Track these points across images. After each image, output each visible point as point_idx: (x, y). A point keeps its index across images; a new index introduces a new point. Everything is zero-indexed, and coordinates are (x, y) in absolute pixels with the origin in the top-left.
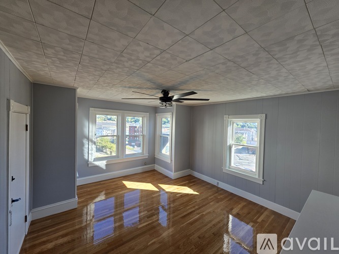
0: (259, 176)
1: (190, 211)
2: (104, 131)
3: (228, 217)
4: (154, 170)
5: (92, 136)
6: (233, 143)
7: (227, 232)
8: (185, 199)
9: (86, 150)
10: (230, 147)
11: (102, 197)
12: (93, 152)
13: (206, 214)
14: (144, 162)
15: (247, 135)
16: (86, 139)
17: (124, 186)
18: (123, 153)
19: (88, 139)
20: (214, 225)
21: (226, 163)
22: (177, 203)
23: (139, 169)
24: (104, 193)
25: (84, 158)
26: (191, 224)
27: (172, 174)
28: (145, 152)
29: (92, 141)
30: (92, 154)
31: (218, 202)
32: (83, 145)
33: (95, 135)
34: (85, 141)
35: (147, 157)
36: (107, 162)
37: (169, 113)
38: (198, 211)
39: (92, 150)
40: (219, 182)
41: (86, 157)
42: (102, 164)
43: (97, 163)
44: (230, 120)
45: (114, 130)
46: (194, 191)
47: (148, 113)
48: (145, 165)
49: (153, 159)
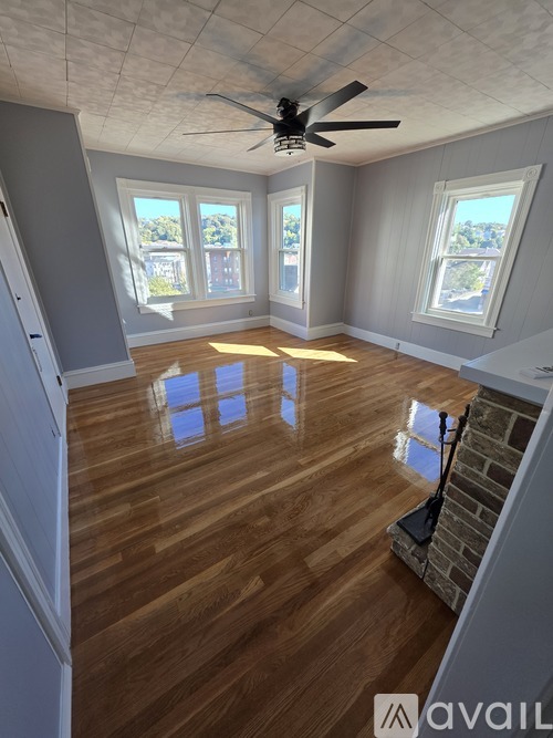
0: (488, 322)
1: (339, 383)
2: (157, 264)
3: (410, 405)
4: (269, 327)
5: (134, 248)
6: (445, 254)
7: (405, 429)
8: (329, 368)
9: (128, 281)
10: (437, 265)
11: (174, 371)
12: (143, 284)
13: (367, 388)
14: (248, 310)
15: (489, 267)
16: (123, 256)
17: (214, 351)
18: (204, 292)
19: (128, 255)
20: (380, 401)
21: (421, 301)
22: (314, 373)
23: (239, 323)
24: (176, 365)
25: (128, 296)
26: (339, 399)
27: (306, 331)
28: (247, 289)
29: (137, 261)
30: (141, 288)
31: (392, 373)
32: (120, 269)
33: (140, 247)
34: (123, 261)
35: (253, 300)
36: (173, 306)
37: (299, 189)
38: (351, 384)
39: (140, 280)
40: (400, 342)
41: (132, 295)
42: (165, 309)
43: (156, 308)
44: (447, 193)
45: (178, 263)
46: (348, 357)
47: (249, 194)
48: (251, 315)
49: (265, 305)
